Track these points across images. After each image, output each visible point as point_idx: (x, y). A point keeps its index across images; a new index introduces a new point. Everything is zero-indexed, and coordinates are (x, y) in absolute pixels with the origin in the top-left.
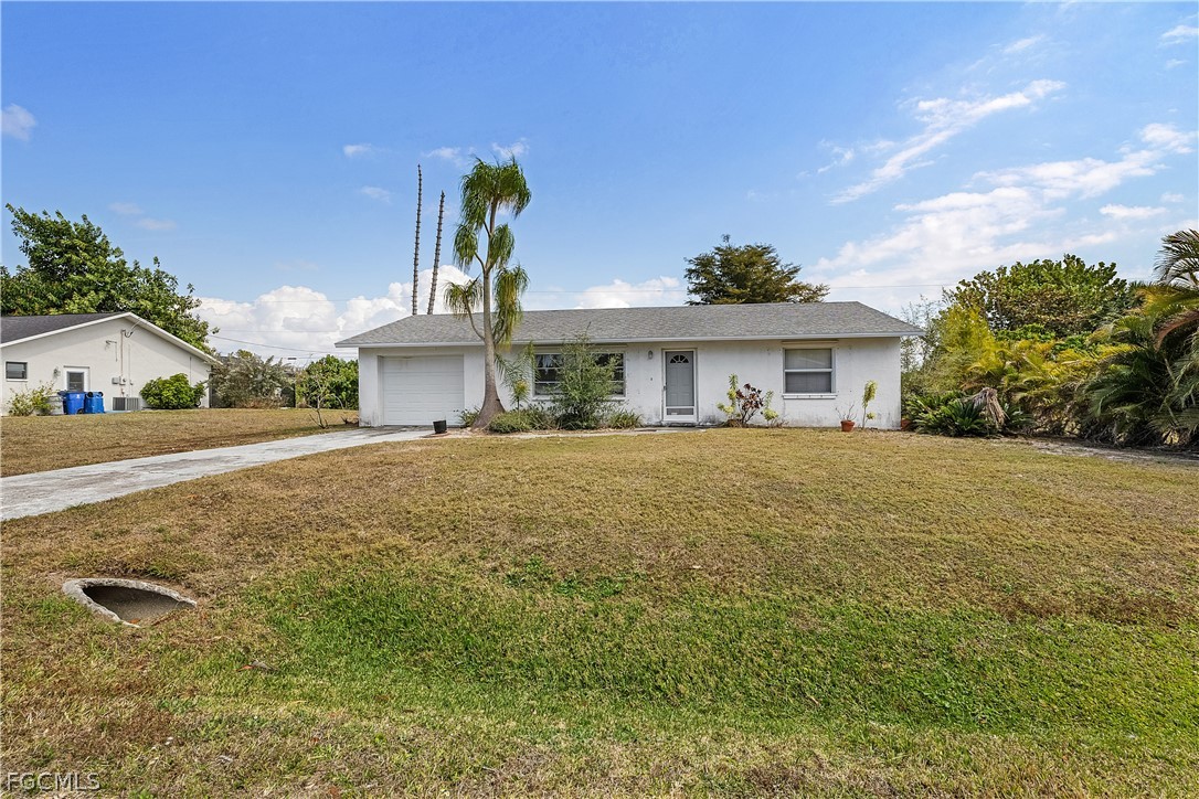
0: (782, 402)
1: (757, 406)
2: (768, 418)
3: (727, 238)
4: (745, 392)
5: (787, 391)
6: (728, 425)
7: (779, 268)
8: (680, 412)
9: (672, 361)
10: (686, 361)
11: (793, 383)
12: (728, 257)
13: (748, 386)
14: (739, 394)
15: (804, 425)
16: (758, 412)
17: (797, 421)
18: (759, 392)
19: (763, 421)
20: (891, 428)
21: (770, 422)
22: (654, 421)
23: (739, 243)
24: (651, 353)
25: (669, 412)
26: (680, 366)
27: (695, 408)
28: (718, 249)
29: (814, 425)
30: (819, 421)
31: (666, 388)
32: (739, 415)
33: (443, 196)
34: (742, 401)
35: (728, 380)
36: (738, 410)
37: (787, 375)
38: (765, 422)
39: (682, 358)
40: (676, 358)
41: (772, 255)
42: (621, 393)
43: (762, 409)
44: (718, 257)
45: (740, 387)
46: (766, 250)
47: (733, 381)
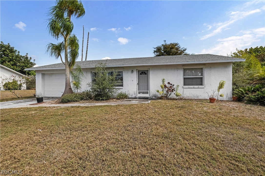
0: (182, 89)
1: (172, 91)
2: (177, 96)
3: (165, 41)
4: (168, 85)
5: (185, 85)
6: (161, 98)
7: (180, 49)
8: (143, 93)
9: (141, 74)
10: (146, 74)
11: (187, 82)
12: (165, 47)
13: (169, 83)
14: (165, 86)
15: (191, 98)
16: (173, 93)
17: (188, 97)
18: (173, 85)
19: (175, 97)
20: (228, 100)
21: (178, 97)
22: (134, 96)
23: (168, 43)
24: (132, 71)
25: (139, 93)
26: (143, 76)
27: (149, 91)
28: (163, 45)
29: (196, 98)
30: (197, 97)
31: (138, 84)
32: (165, 94)
33: (89, 33)
34: (167, 89)
35: (161, 80)
36: (165, 92)
37: (184, 78)
38: (176, 97)
39: (144, 72)
40: (142, 73)
41: (178, 45)
42: (122, 86)
43: (174, 92)
44: (162, 47)
45: (166, 83)
46: (176, 44)
47: (163, 81)
